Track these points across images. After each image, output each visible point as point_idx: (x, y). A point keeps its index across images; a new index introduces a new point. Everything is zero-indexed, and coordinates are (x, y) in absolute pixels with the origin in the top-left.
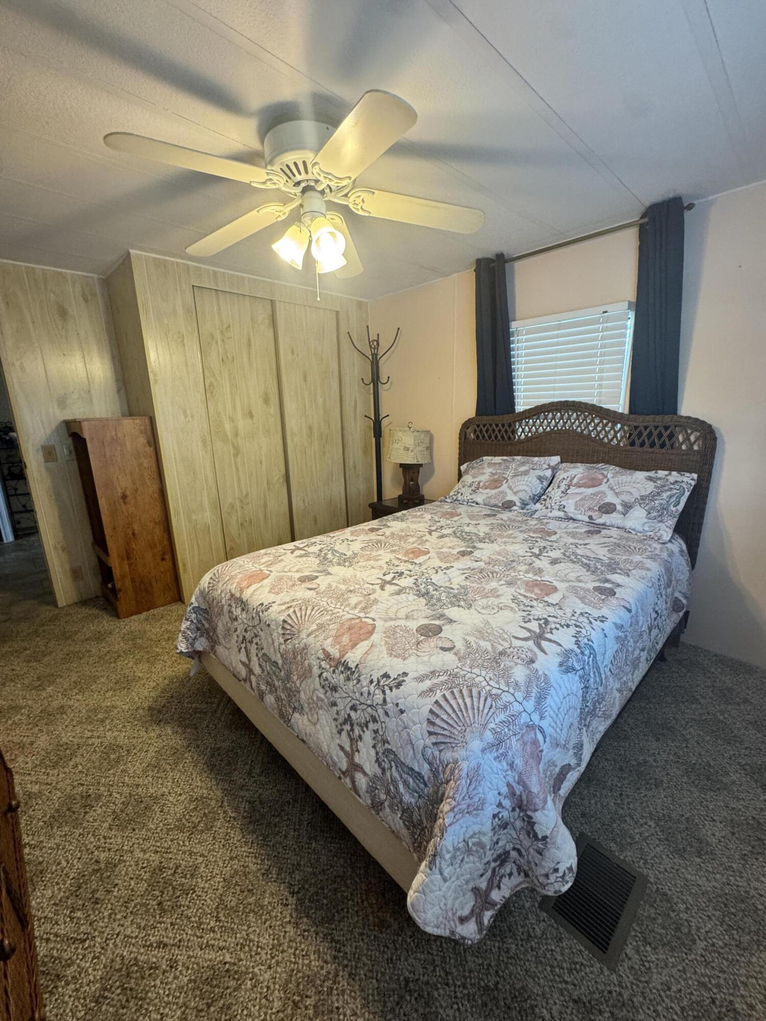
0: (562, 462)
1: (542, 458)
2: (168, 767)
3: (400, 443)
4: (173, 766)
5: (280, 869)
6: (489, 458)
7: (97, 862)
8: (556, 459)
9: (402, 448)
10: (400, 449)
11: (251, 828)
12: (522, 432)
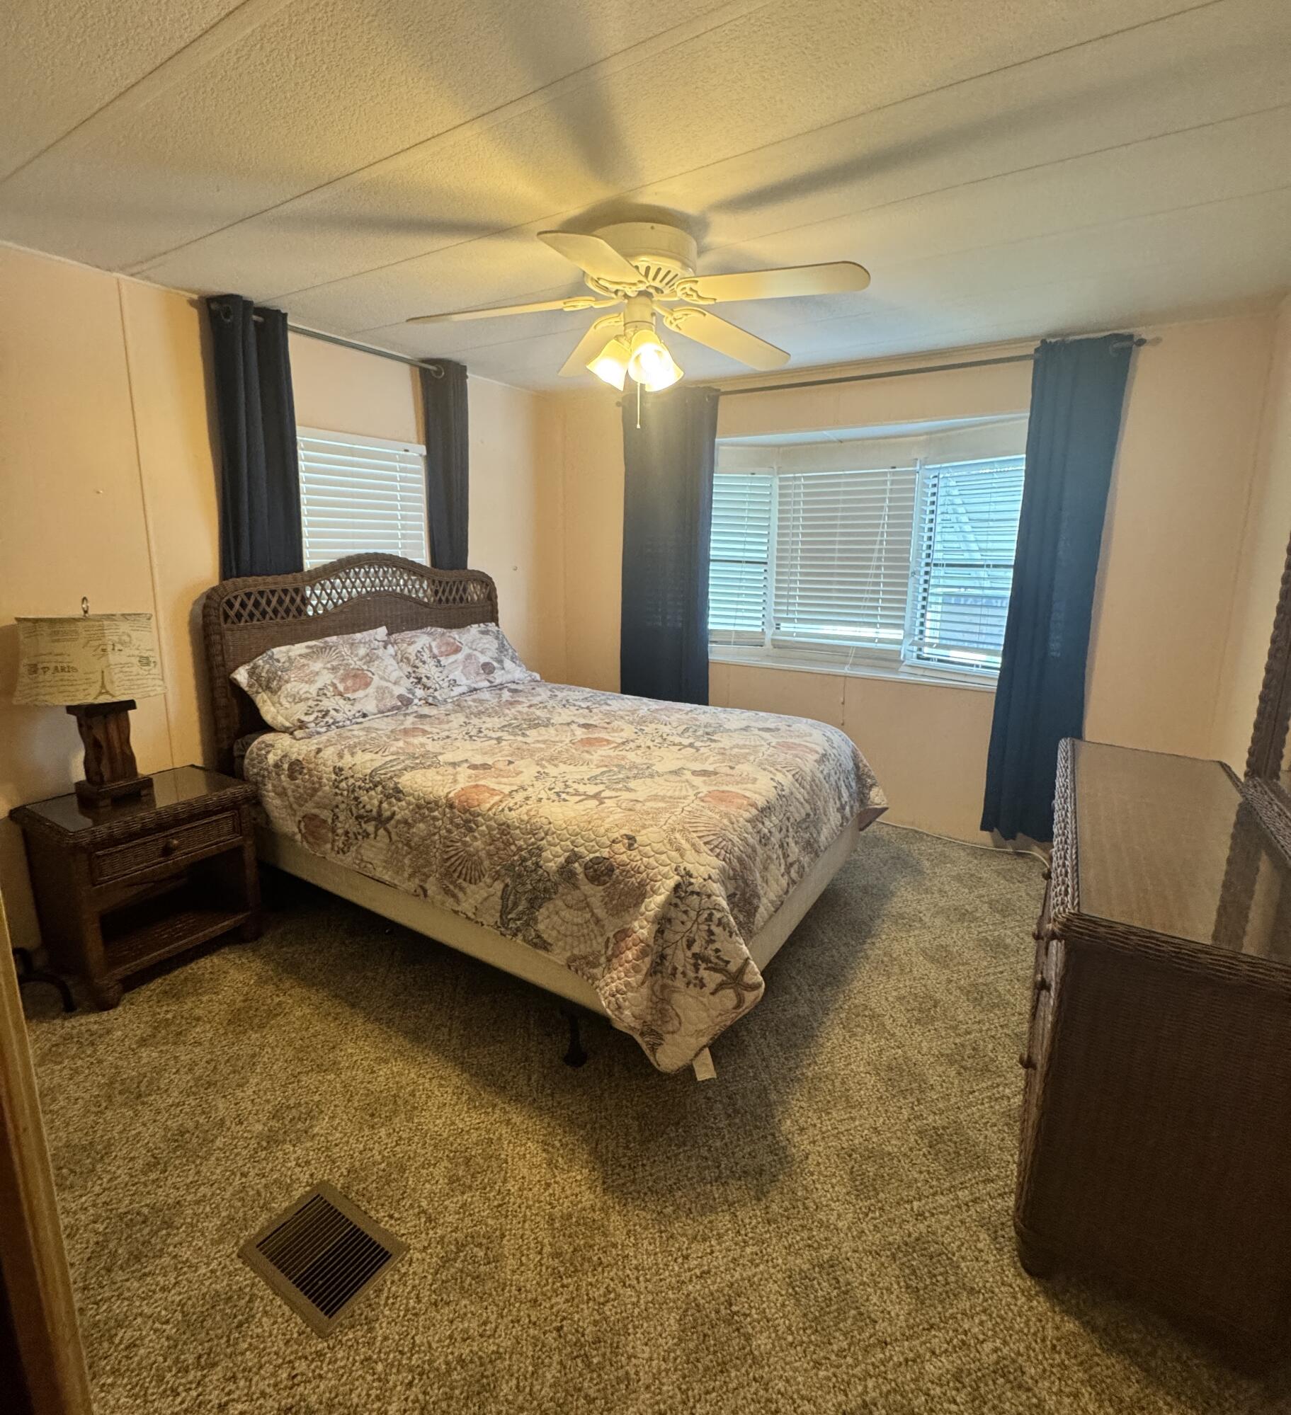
0: (389, 634)
1: (365, 633)
2: (837, 1084)
3: (127, 651)
4: (833, 1077)
5: (857, 952)
6: (284, 648)
7: (959, 1074)
8: (382, 631)
9: (135, 660)
10: (131, 665)
11: (842, 979)
12: (318, 599)
